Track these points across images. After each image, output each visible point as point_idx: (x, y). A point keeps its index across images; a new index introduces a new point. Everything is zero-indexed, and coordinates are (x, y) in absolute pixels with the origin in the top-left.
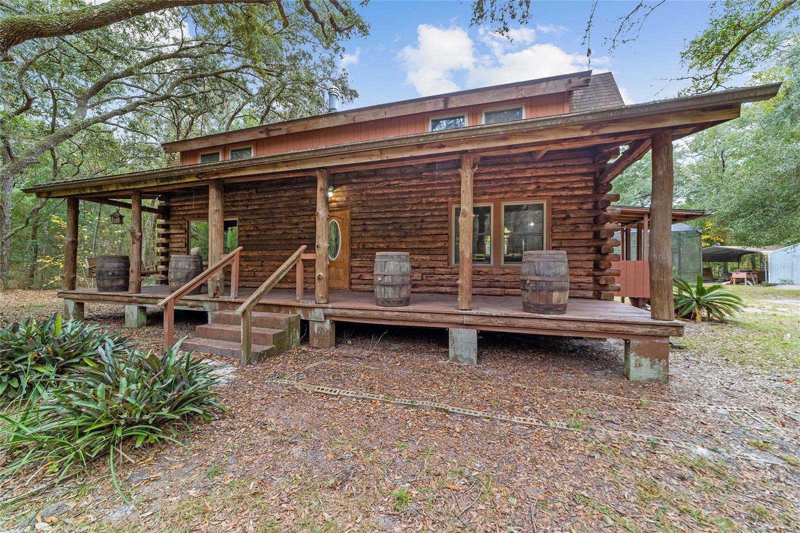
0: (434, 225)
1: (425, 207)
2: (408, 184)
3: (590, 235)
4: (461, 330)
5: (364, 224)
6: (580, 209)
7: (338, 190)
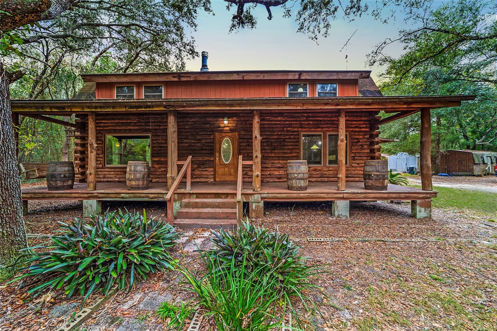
0: (291, 144)
1: (286, 133)
2: (275, 119)
3: (368, 151)
4: (341, 201)
5: (248, 142)
6: (364, 138)
7: (230, 119)
